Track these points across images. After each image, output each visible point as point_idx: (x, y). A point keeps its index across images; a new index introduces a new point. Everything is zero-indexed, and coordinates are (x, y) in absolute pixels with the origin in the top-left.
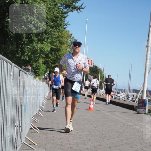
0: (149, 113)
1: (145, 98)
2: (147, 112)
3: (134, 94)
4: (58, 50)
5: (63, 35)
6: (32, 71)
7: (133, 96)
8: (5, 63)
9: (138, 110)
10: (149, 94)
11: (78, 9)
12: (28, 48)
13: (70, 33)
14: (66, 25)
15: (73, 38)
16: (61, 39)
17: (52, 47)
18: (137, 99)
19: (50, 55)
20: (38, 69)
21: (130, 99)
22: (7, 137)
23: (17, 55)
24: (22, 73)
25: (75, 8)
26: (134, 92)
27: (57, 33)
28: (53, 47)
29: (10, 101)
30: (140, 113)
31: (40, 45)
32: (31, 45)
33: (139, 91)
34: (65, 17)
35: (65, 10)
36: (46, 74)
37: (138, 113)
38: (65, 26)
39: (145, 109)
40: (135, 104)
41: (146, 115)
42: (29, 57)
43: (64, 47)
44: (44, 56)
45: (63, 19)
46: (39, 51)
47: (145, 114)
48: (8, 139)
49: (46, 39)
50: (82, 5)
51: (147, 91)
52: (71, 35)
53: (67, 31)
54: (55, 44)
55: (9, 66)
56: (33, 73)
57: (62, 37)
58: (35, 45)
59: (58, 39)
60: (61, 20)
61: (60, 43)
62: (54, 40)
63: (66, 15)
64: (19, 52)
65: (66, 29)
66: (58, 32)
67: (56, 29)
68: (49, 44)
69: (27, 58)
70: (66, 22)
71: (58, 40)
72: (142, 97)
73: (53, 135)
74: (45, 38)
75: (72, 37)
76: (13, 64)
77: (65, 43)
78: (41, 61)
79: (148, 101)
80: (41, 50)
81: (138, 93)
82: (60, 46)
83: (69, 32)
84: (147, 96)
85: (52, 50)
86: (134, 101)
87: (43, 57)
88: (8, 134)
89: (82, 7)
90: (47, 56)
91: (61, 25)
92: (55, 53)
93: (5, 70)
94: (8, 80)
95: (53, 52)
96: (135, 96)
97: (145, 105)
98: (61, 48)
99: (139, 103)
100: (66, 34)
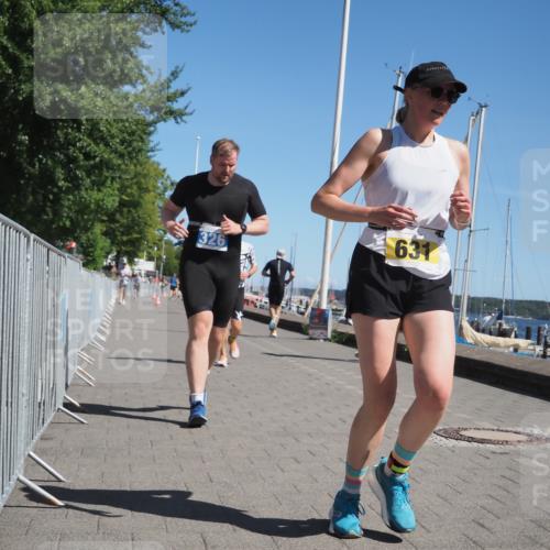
0: (334, 337)
1: (324, 306)
2: (329, 336)
3: (302, 297)
4: (136, 204)
5: (145, 171)
6: (78, 252)
7: (301, 302)
8: (13, 233)
9: (311, 332)
10: (333, 298)
11: (176, 115)
12: (69, 200)
13: (161, 167)
14: (153, 151)
15: (168, 177)
16: (143, 180)
17: (121, 199)
18: (309, 309)
19: (118, 216)
20: (92, 246)
21: (294, 309)
22: (20, 396)
23: (45, 217)
24: (53, 255)
25: (171, 113)
26: (301, 294)
27: (132, 167)
28: (124, 197)
29: (27, 316)
30: (315, 339)
31: (95, 195)
32: (76, 193)
33: (313, 291)
34: (150, 134)
35: (151, 118)
36: (110, 257)
37: (311, 339)
38: (149, 154)
39: (326, 329)
40: (305, 320)
41: (327, 343)
42: (72, 221)
43: (148, 197)
44: (105, 218)
45: (144, 137)
46: (92, 206)
47: (325, 340)
48: (23, 401)
49: (109, 182)
50: (186, 108)
51: (330, 291)
52: (164, 170)
53: (154, 162)
54: (129, 191)
55: (23, 240)
56: (81, 256)
57: (145, 176)
58: (83, 193)
59: (135, 180)
60: (141, 138)
61: (140, 188)
62: (127, 183)
63: (152, 129)
64: (48, 209)
65: (153, 159)
66: (135, 166)
67: (131, 158)
68: (116, 192)
69: (68, 223)
70: (152, 145)
71: (136, 183)
72: (319, 303)
73: (127, 391)
74: (107, 178)
75: (166, 176)
76: (32, 236)
77: (151, 188)
78: (98, 228)
79: (331, 312)
80: (98, 205)
81: (311, 296)
82: (140, 197)
83: (159, 164)
84: (330, 302)
85: (122, 204)
86: (302, 314)
87: (103, 221)
88: (24, 389)
89: (188, 111)
90: (112, 218)
91: (140, 150)
92: (129, 211)
93: (12, 248)
94: (21, 272)
95: (125, 210)
96: (304, 303)
97: (325, 321)
98: (141, 200)
99: (312, 317)
100: (152, 169)
